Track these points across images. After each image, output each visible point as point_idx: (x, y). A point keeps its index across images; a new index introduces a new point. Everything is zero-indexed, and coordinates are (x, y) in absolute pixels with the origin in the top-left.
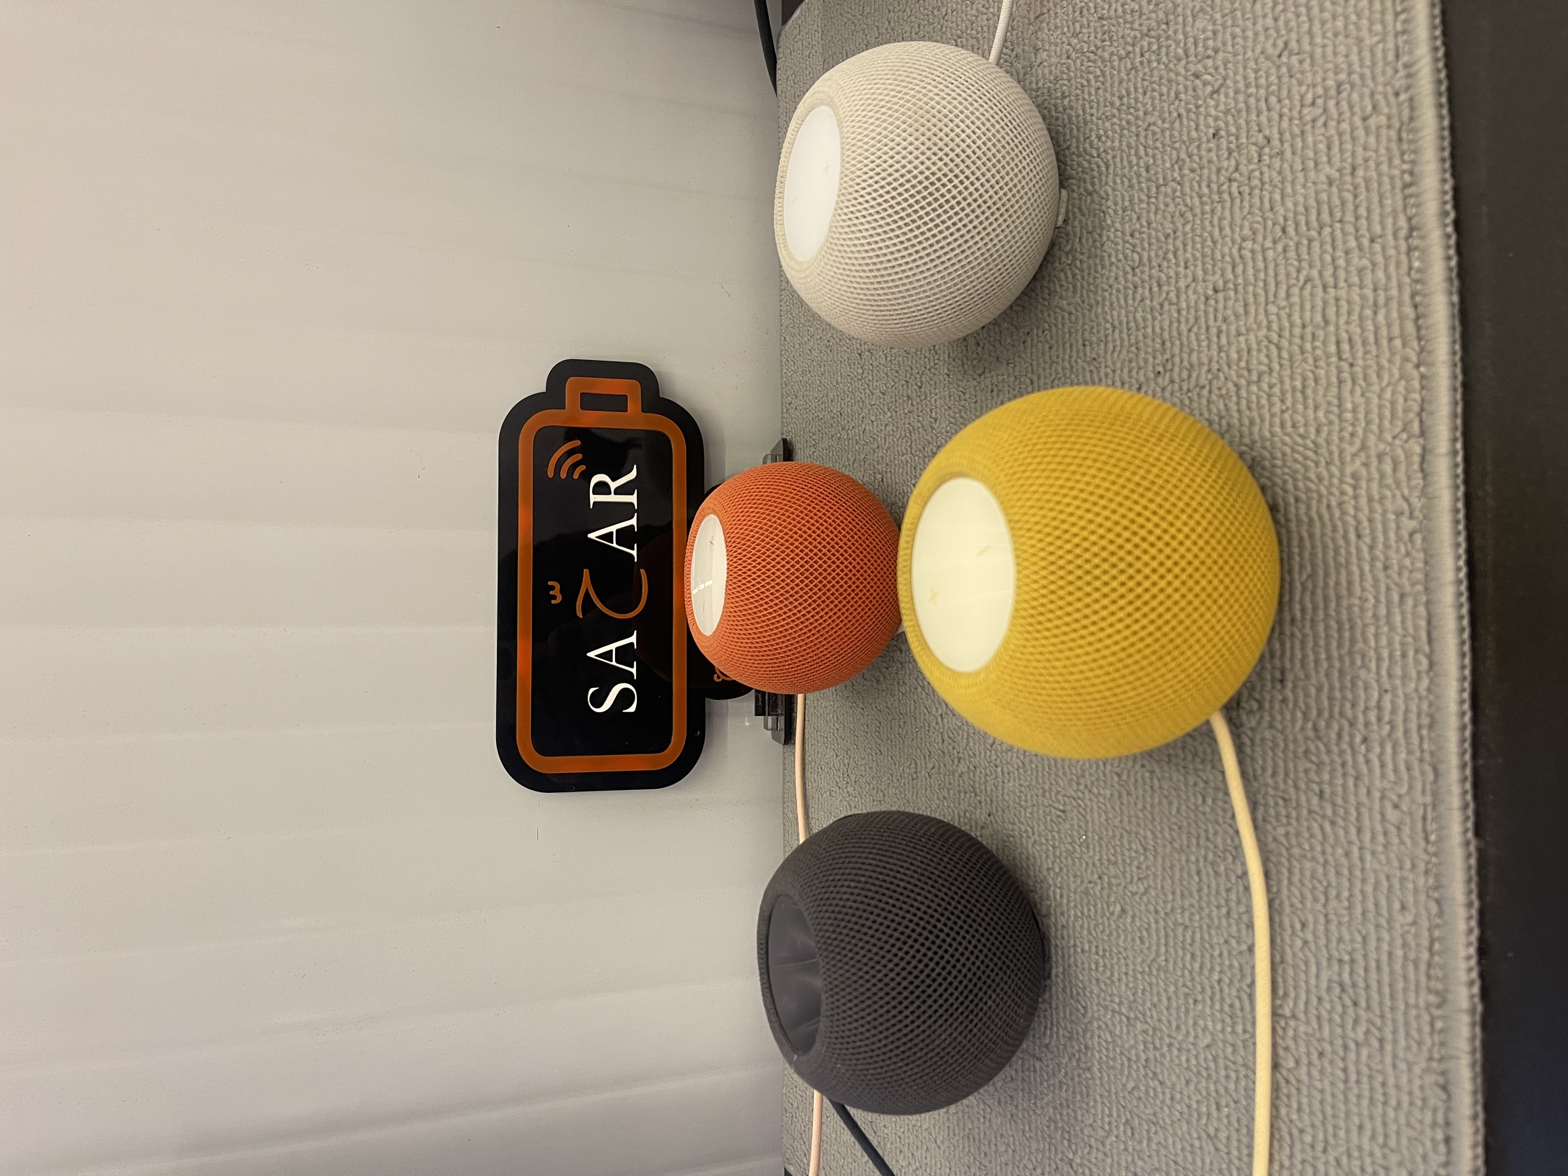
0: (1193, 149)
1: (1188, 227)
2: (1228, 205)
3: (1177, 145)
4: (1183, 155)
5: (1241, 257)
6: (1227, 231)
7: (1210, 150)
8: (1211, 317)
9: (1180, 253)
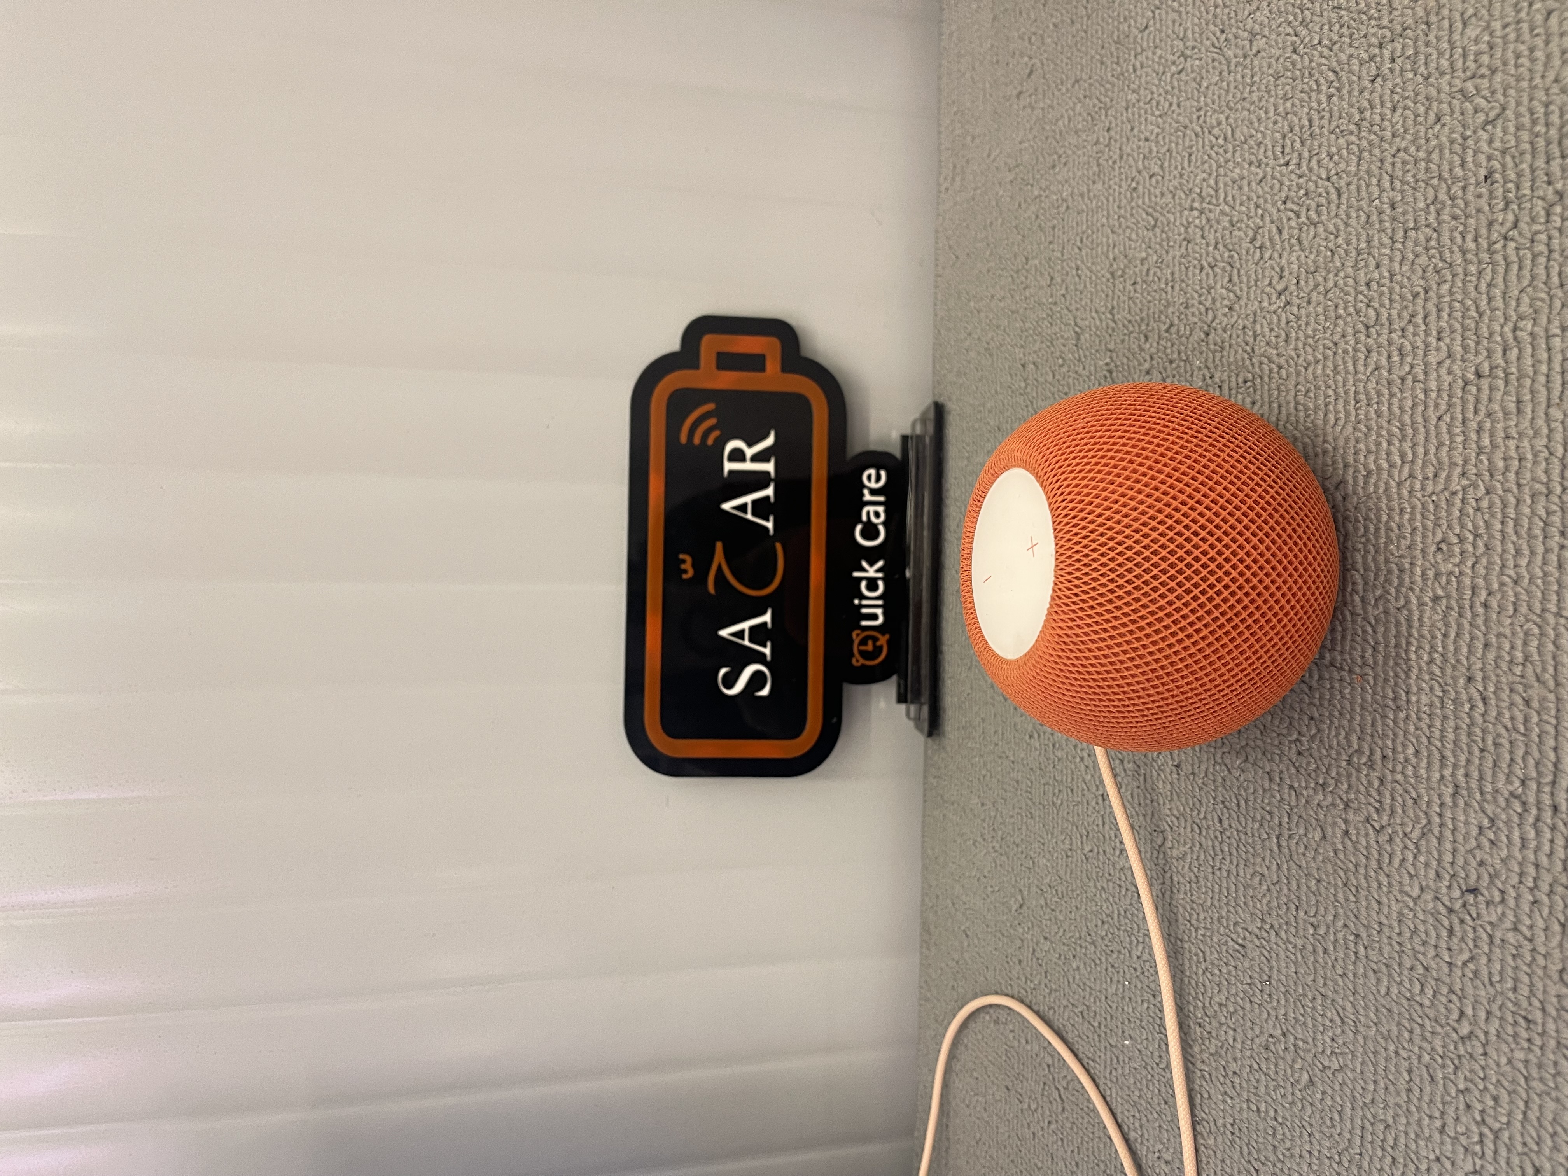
0: (1456, 189)
1: (1446, 287)
2: (1501, 269)
3: (1435, 181)
4: (1443, 196)
5: (1515, 338)
6: (1499, 303)
7: (1479, 196)
8: (1471, 408)
9: (1433, 318)
